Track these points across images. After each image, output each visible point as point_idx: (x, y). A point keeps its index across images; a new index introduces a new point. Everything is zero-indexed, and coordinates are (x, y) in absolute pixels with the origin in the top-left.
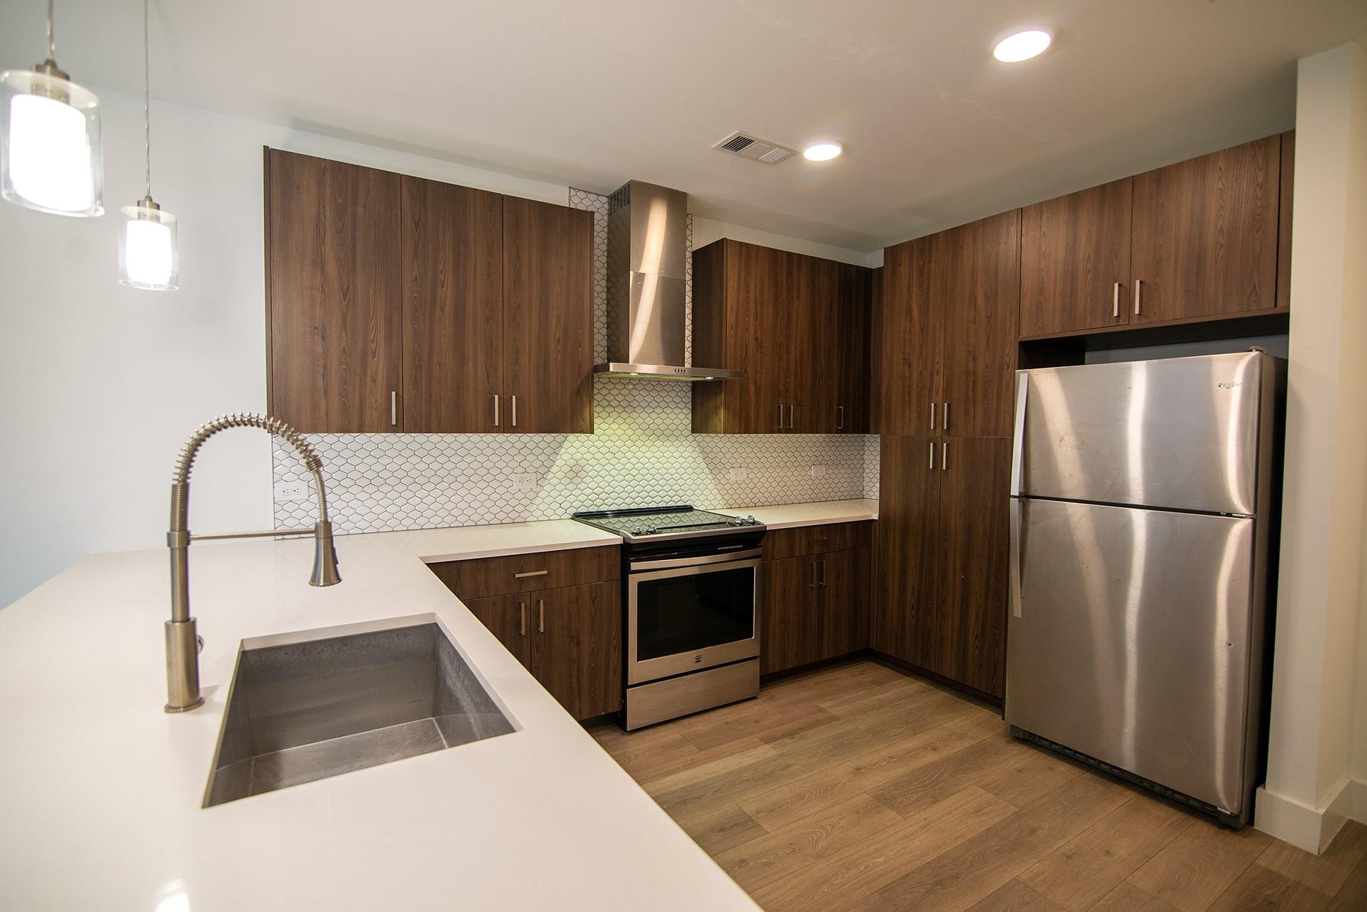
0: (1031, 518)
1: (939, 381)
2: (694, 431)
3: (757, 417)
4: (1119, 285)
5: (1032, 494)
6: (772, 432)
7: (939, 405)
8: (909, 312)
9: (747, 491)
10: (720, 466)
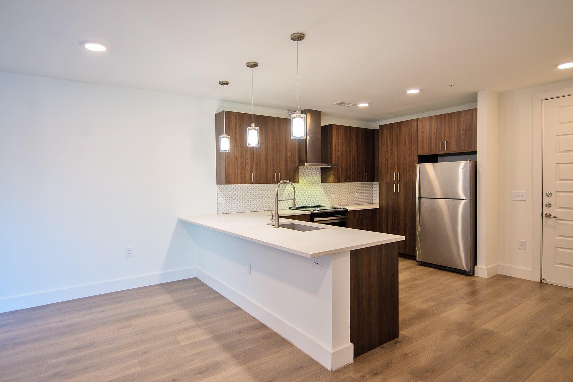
0: (422, 204)
1: (396, 166)
2: (321, 182)
3: (342, 178)
4: (442, 142)
5: (422, 197)
6: (346, 182)
7: (396, 173)
8: (387, 145)
9: (337, 201)
10: (329, 193)
